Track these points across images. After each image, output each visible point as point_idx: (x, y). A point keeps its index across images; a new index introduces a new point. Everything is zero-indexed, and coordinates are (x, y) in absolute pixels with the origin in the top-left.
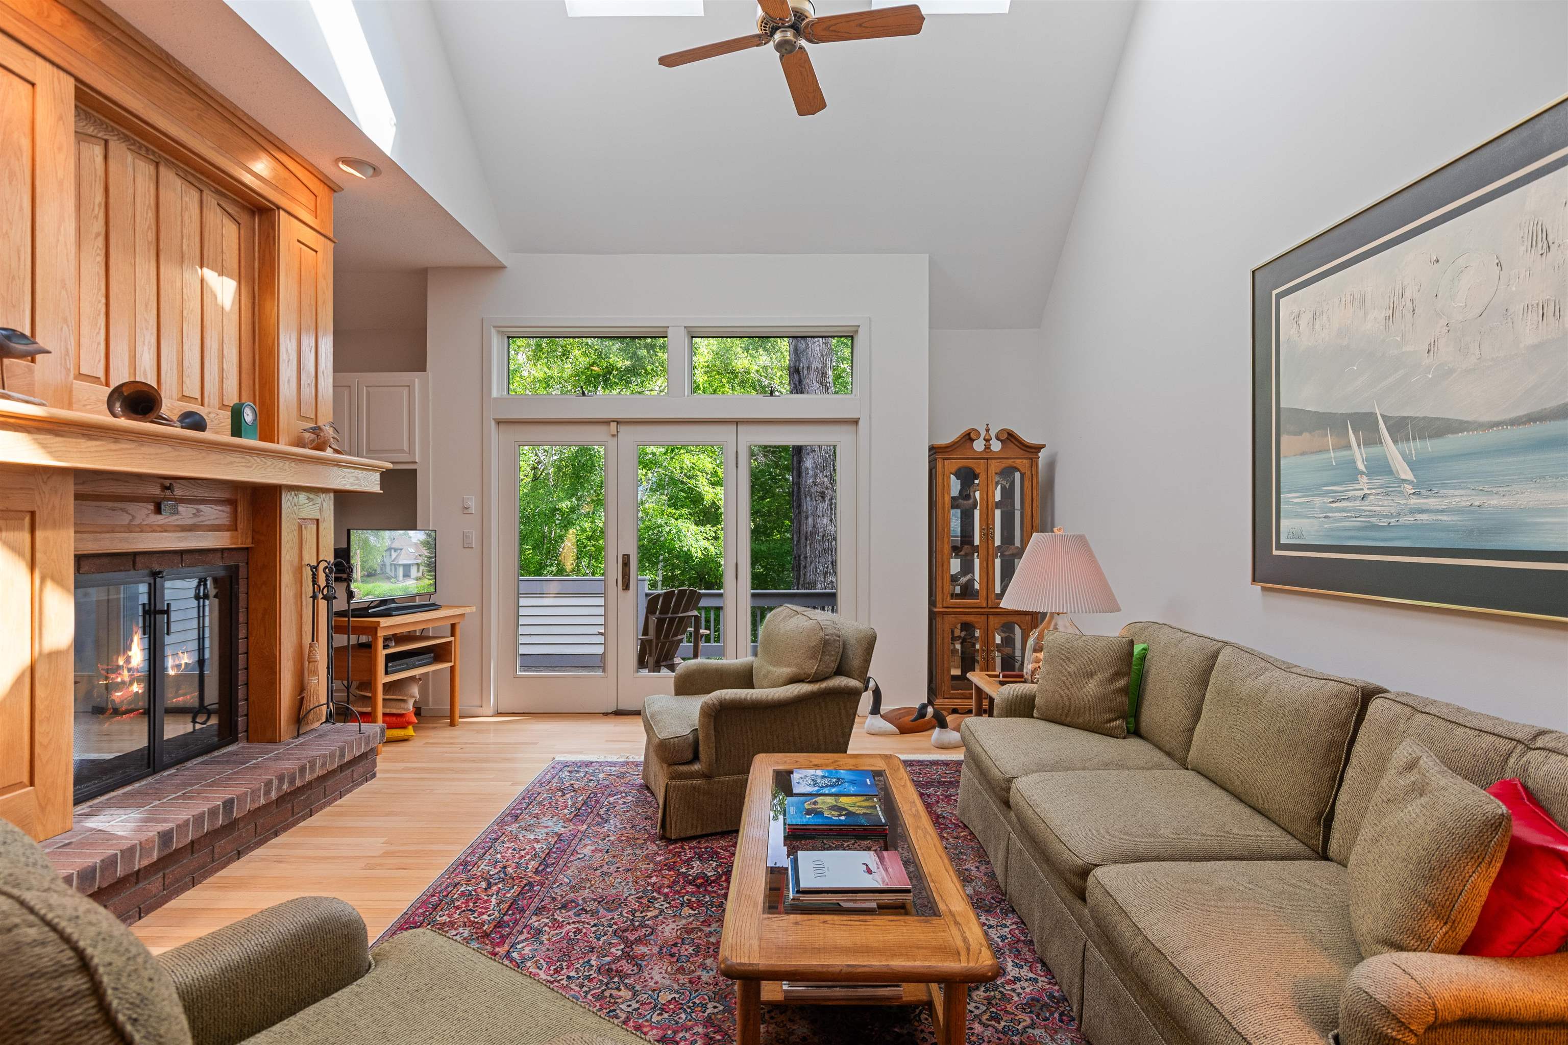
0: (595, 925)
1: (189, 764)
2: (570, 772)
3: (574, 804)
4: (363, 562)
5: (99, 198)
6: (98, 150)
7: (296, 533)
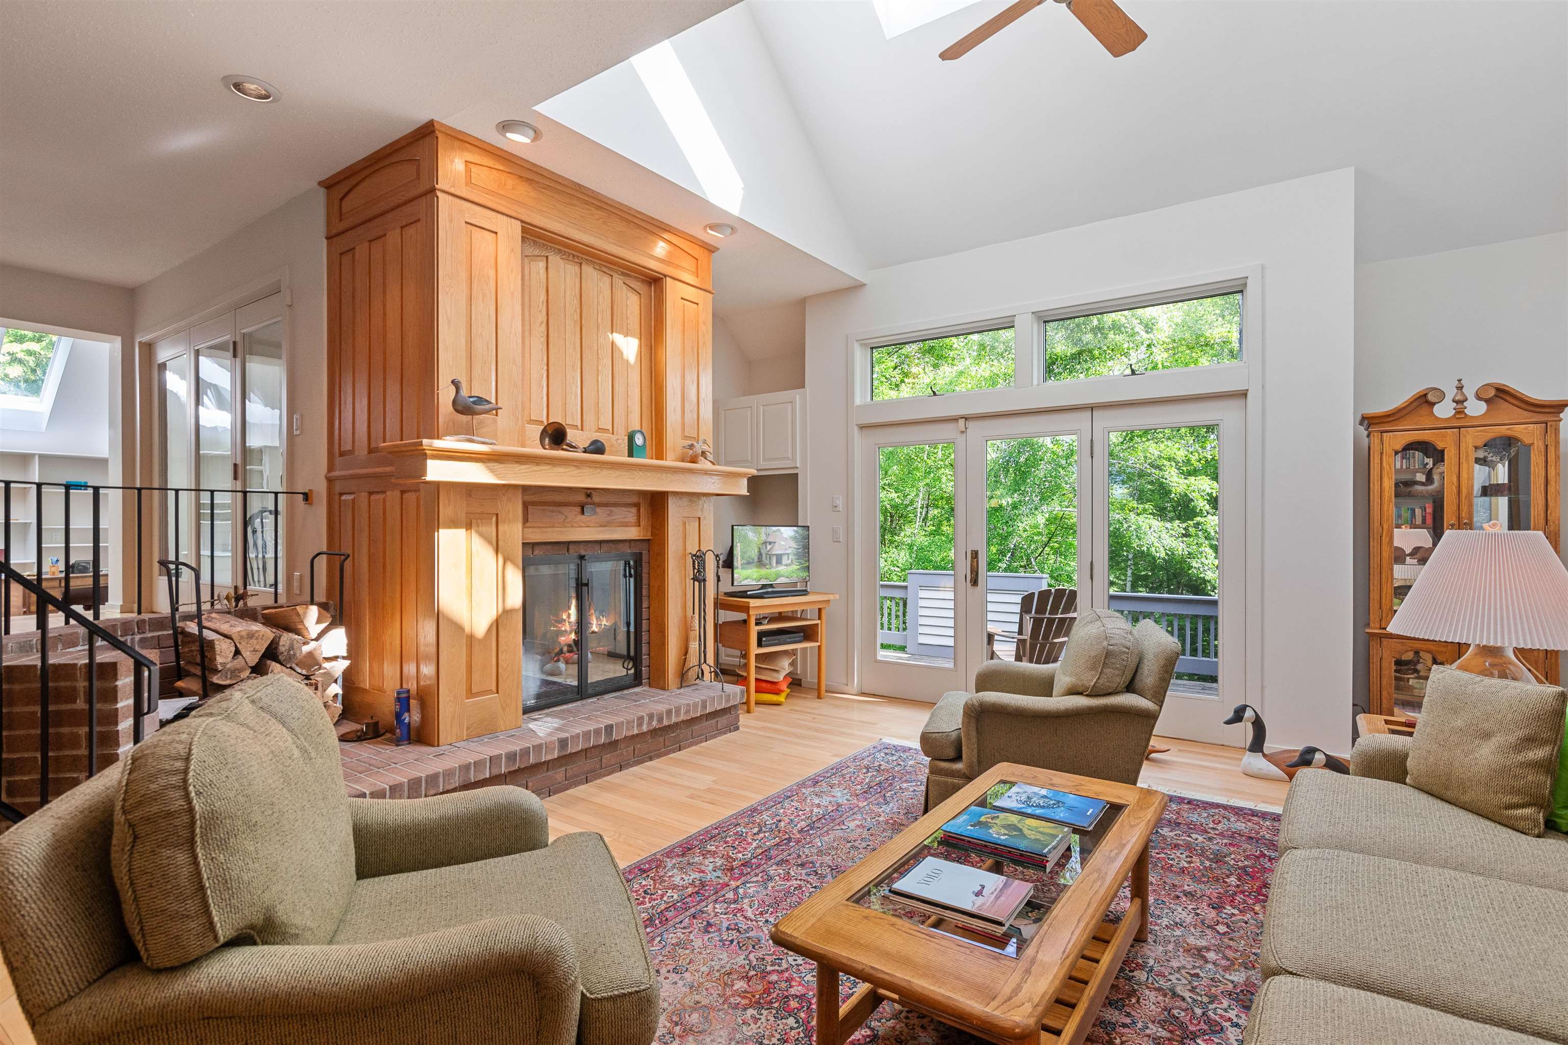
0: (815, 887)
1: (606, 697)
2: (886, 754)
3: (870, 782)
4: (743, 553)
5: (543, 297)
6: (542, 265)
7: (681, 528)
